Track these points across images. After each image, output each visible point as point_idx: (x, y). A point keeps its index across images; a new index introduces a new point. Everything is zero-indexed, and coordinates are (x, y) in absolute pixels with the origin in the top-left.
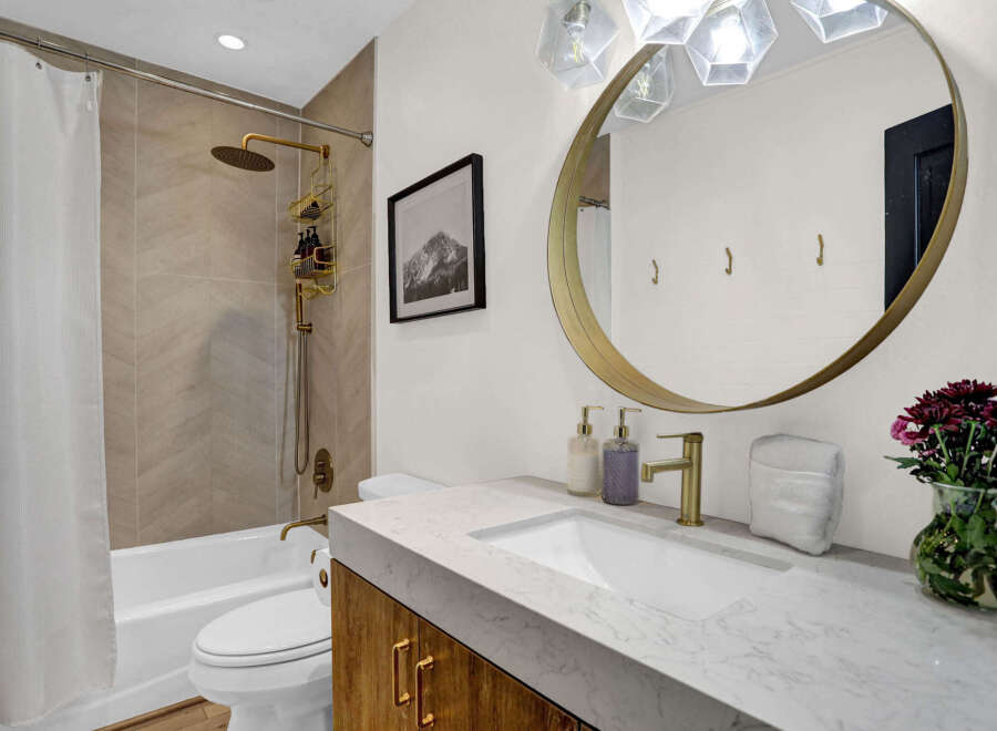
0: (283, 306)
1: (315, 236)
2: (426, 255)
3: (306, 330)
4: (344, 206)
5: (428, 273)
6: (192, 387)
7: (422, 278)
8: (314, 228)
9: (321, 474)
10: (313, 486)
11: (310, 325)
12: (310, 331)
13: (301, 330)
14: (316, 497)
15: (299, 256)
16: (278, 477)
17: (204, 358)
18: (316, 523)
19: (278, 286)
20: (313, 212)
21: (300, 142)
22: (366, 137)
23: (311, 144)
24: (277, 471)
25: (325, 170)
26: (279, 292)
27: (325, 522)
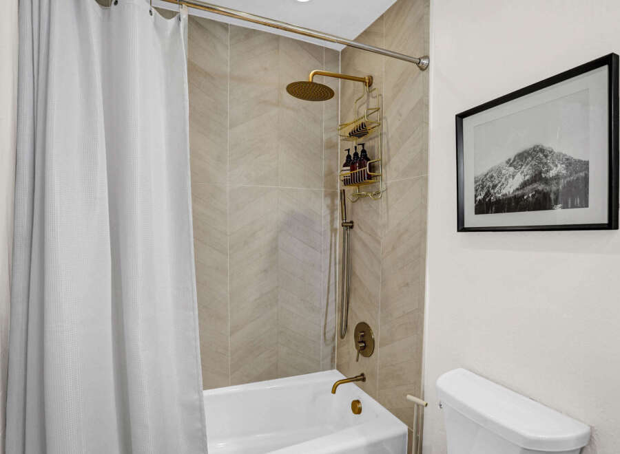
0: (328, 206)
1: (364, 151)
2: (512, 169)
3: (349, 226)
4: (392, 124)
5: (514, 187)
6: (266, 271)
7: (504, 192)
8: (363, 145)
9: (362, 342)
10: (356, 351)
11: (352, 222)
12: (352, 227)
13: (346, 226)
14: (357, 360)
15: (349, 168)
16: (322, 337)
17: (274, 249)
18: (357, 380)
19: (325, 191)
20: (360, 131)
21: (340, 73)
22: (423, 61)
23: (352, 74)
24: (322, 333)
25: (368, 96)
26: (325, 196)
27: (364, 380)
